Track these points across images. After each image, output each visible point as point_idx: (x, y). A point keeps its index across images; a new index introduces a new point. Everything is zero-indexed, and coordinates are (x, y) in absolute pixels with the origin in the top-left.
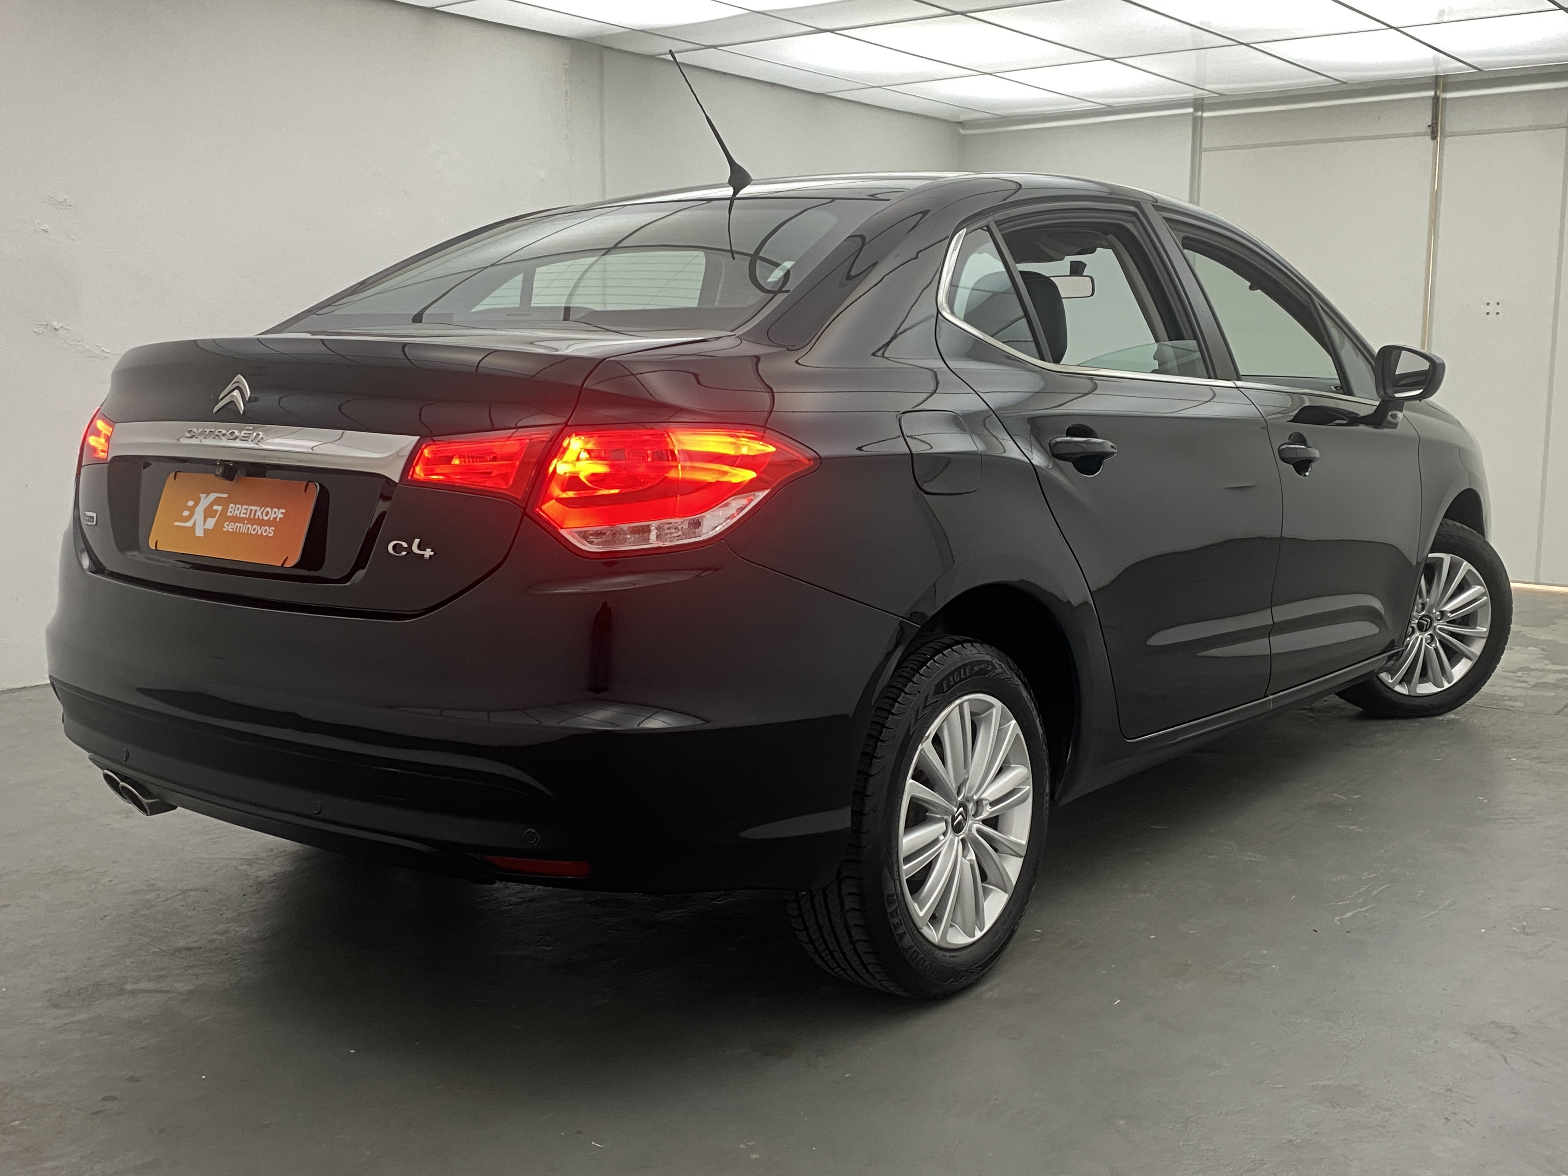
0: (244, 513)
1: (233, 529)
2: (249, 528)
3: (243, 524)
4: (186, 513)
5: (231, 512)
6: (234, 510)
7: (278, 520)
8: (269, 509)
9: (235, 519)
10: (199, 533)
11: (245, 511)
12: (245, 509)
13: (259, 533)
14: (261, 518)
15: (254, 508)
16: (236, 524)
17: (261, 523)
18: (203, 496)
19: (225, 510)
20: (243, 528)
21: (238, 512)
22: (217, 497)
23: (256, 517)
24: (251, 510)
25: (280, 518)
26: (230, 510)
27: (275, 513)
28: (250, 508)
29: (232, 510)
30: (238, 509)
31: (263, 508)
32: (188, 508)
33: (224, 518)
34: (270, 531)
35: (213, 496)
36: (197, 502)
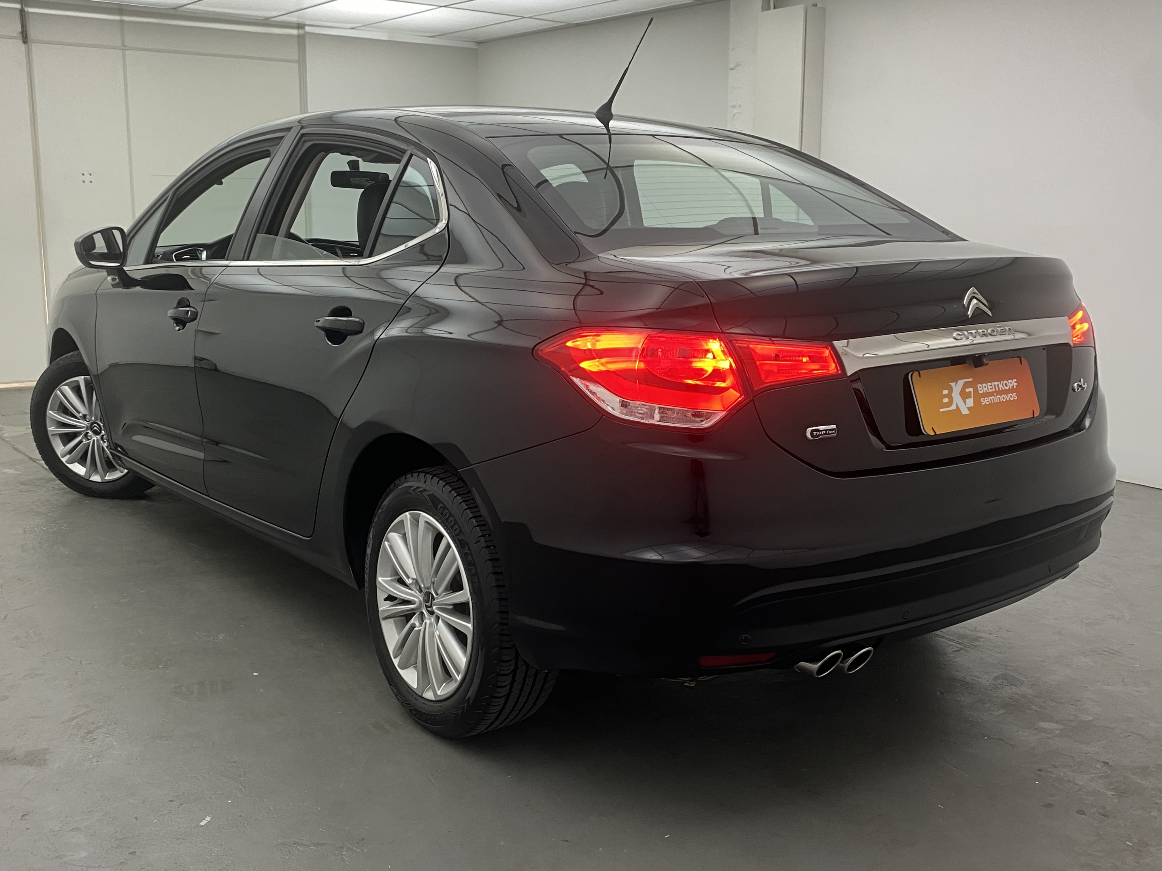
0: (991, 389)
1: (989, 402)
2: (999, 398)
3: (994, 396)
4: (946, 400)
5: (981, 390)
6: (983, 388)
7: (1015, 387)
8: (1005, 382)
9: (987, 395)
10: (965, 411)
11: (991, 387)
12: (990, 386)
13: (1008, 399)
14: (1004, 389)
15: (996, 383)
16: (990, 398)
17: (1006, 392)
18: (953, 384)
19: (976, 390)
20: (996, 399)
21: (986, 389)
22: (965, 382)
23: (1001, 389)
24: (995, 385)
25: (1016, 386)
26: (979, 389)
27: (1011, 383)
28: (993, 384)
29: (981, 389)
30: (985, 387)
31: (1002, 382)
32: (945, 396)
33: (978, 397)
34: (1014, 396)
35: (961, 382)
36: (951, 390)
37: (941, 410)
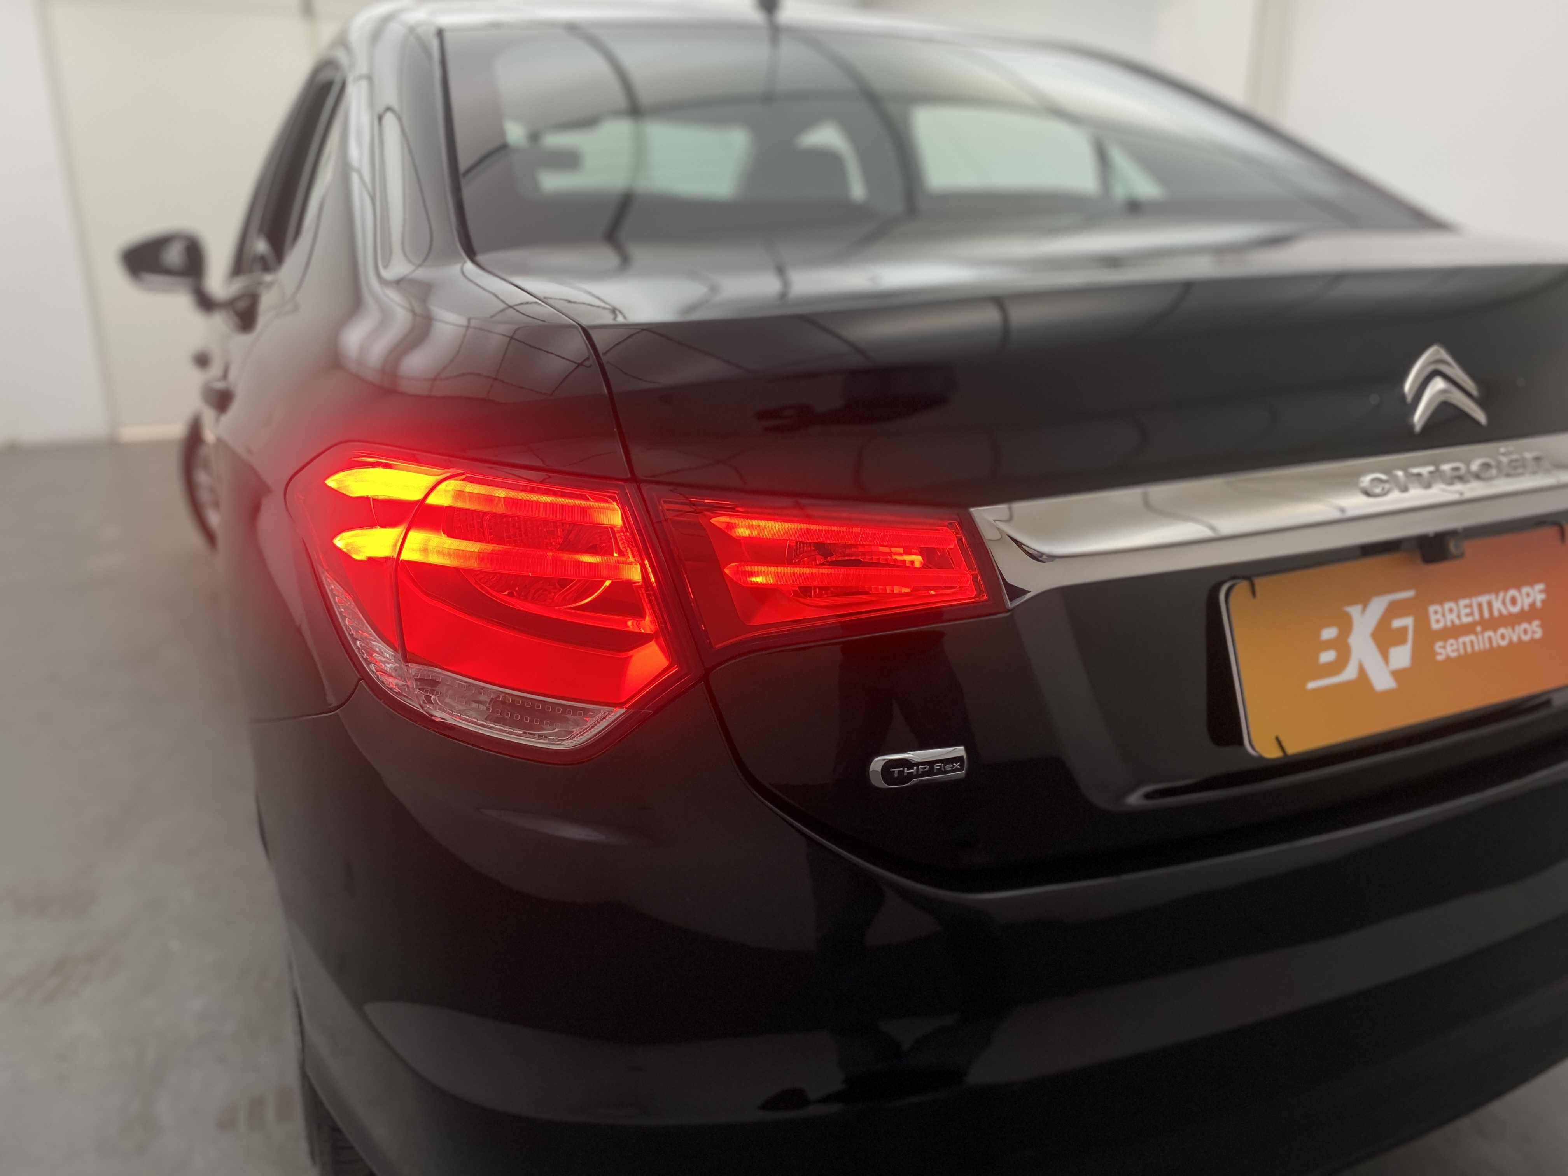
0: (1467, 615)
1: (1458, 650)
2: (1490, 639)
3: (1476, 634)
4: (1327, 657)
5: (1438, 621)
6: (1444, 615)
7: (1539, 606)
8: (1513, 592)
9: (1454, 631)
10: (1385, 683)
11: (1468, 610)
12: (1466, 606)
13: (1515, 640)
14: (1505, 612)
15: (1484, 599)
16: (1462, 640)
17: (1511, 621)
18: (1354, 611)
19: (1422, 622)
20: (1480, 641)
21: (1453, 616)
22: (1389, 602)
23: (1497, 614)
24: (1480, 606)
25: (1542, 601)
26: (1433, 618)
27: (1528, 595)
28: (1475, 601)
29: (1439, 616)
30: (1451, 610)
31: (1501, 595)
32: (1328, 645)
34: (1533, 630)
35: (1379, 603)
36: (1346, 626)
37: (1311, 685)
